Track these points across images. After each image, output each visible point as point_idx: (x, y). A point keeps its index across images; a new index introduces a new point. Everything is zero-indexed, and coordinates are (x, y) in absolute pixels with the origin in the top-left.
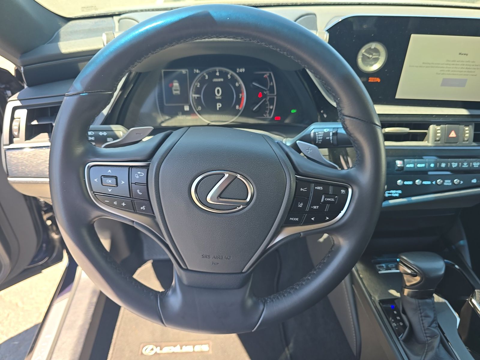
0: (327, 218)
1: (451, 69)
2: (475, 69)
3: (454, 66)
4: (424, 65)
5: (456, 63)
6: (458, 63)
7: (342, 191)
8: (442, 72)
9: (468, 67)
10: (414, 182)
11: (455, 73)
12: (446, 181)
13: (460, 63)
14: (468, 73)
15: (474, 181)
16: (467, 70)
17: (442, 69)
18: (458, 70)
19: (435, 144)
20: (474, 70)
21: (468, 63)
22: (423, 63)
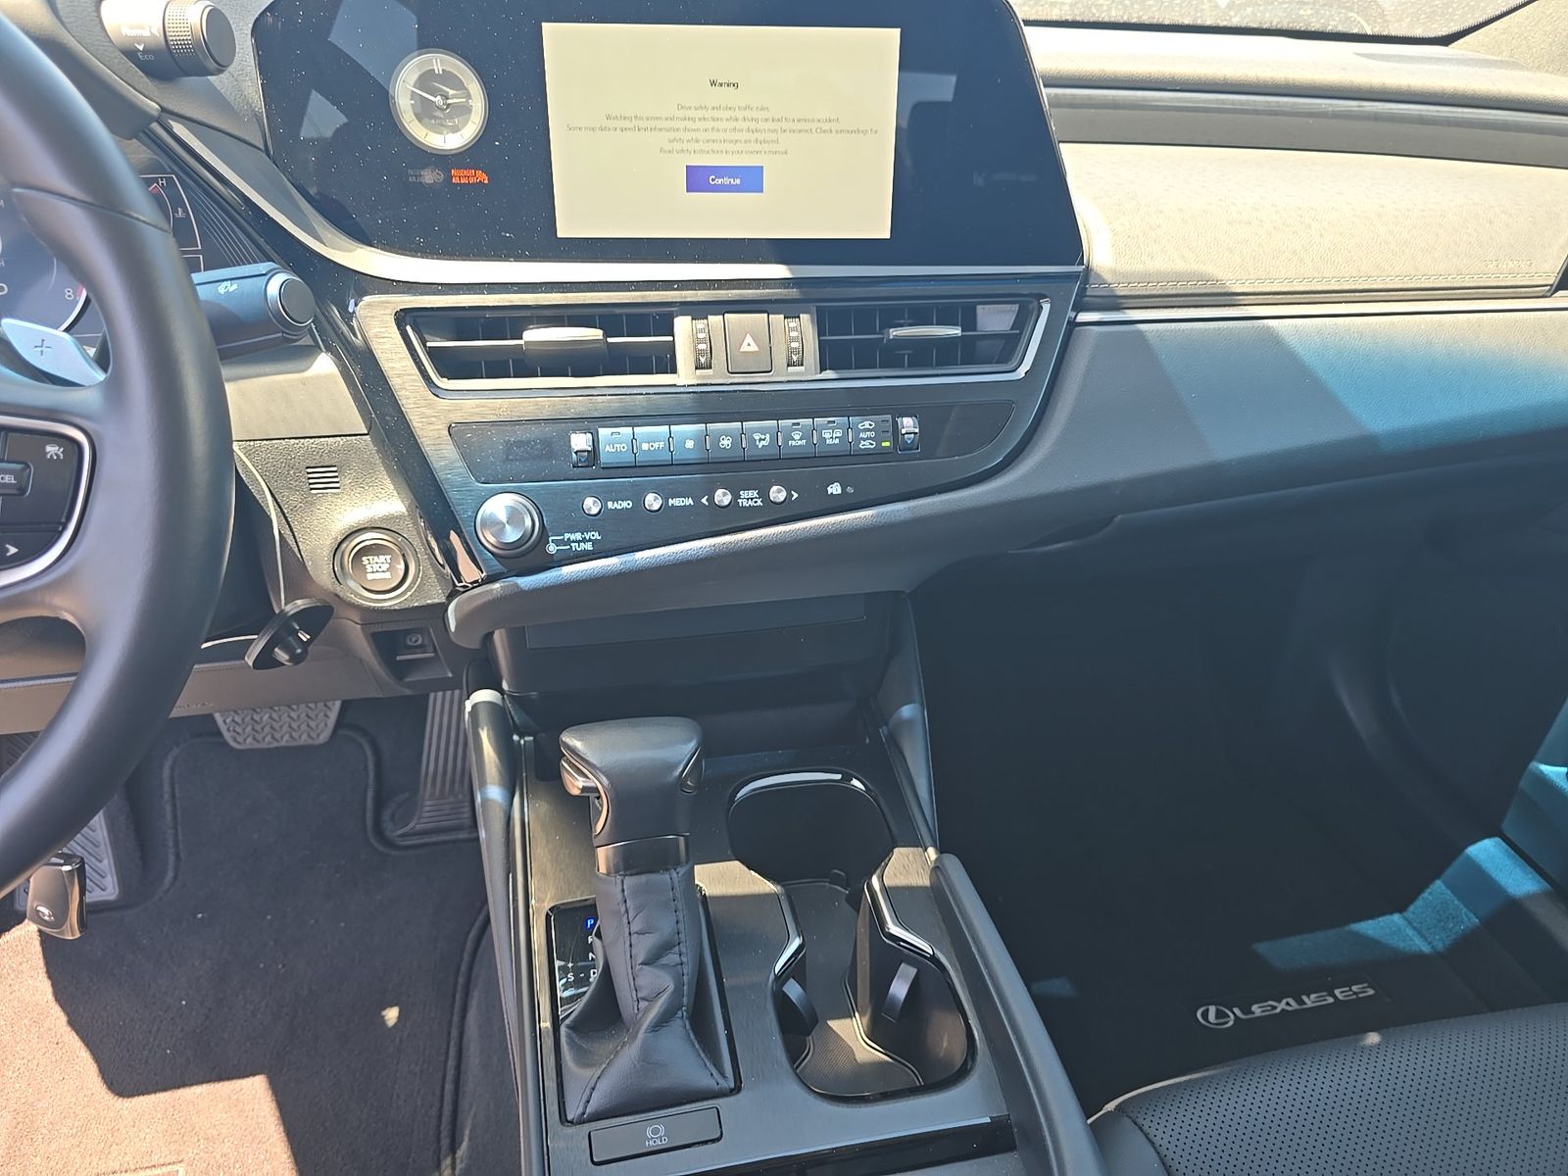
0: (13, 550)
1: (701, 136)
2: (775, 131)
3: (709, 124)
4: (611, 124)
5: (708, 114)
6: (716, 114)
7: (49, 448)
8: (677, 146)
9: (753, 125)
10: (639, 501)
11: (716, 147)
12: (744, 494)
13: (727, 114)
14: (758, 147)
15: (835, 489)
16: (752, 137)
17: (672, 135)
18: (721, 136)
19: (699, 377)
20: (773, 136)
21: (748, 114)
22: (608, 117)
